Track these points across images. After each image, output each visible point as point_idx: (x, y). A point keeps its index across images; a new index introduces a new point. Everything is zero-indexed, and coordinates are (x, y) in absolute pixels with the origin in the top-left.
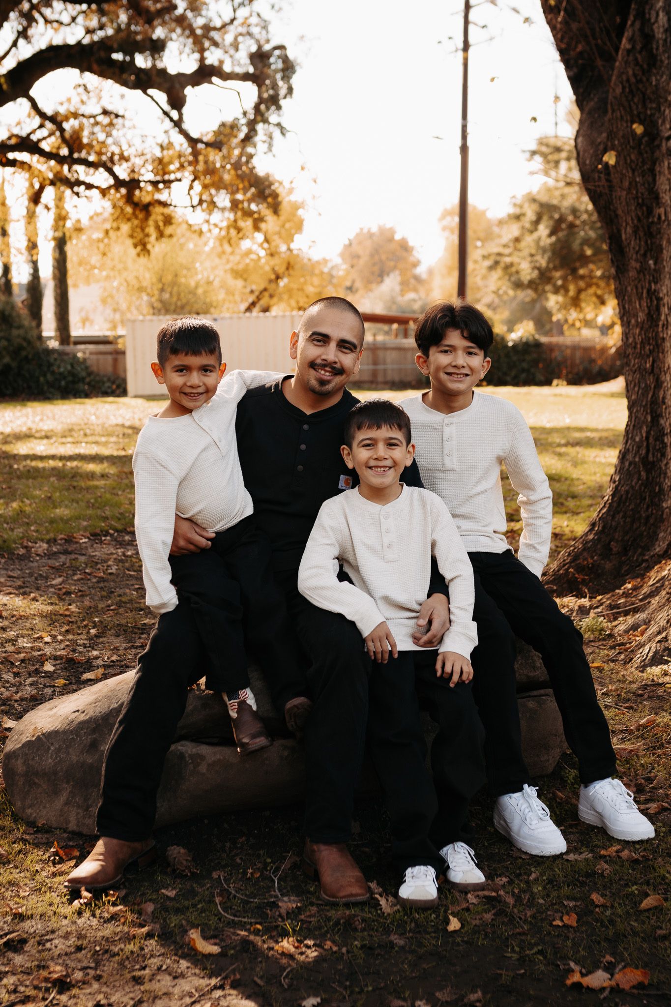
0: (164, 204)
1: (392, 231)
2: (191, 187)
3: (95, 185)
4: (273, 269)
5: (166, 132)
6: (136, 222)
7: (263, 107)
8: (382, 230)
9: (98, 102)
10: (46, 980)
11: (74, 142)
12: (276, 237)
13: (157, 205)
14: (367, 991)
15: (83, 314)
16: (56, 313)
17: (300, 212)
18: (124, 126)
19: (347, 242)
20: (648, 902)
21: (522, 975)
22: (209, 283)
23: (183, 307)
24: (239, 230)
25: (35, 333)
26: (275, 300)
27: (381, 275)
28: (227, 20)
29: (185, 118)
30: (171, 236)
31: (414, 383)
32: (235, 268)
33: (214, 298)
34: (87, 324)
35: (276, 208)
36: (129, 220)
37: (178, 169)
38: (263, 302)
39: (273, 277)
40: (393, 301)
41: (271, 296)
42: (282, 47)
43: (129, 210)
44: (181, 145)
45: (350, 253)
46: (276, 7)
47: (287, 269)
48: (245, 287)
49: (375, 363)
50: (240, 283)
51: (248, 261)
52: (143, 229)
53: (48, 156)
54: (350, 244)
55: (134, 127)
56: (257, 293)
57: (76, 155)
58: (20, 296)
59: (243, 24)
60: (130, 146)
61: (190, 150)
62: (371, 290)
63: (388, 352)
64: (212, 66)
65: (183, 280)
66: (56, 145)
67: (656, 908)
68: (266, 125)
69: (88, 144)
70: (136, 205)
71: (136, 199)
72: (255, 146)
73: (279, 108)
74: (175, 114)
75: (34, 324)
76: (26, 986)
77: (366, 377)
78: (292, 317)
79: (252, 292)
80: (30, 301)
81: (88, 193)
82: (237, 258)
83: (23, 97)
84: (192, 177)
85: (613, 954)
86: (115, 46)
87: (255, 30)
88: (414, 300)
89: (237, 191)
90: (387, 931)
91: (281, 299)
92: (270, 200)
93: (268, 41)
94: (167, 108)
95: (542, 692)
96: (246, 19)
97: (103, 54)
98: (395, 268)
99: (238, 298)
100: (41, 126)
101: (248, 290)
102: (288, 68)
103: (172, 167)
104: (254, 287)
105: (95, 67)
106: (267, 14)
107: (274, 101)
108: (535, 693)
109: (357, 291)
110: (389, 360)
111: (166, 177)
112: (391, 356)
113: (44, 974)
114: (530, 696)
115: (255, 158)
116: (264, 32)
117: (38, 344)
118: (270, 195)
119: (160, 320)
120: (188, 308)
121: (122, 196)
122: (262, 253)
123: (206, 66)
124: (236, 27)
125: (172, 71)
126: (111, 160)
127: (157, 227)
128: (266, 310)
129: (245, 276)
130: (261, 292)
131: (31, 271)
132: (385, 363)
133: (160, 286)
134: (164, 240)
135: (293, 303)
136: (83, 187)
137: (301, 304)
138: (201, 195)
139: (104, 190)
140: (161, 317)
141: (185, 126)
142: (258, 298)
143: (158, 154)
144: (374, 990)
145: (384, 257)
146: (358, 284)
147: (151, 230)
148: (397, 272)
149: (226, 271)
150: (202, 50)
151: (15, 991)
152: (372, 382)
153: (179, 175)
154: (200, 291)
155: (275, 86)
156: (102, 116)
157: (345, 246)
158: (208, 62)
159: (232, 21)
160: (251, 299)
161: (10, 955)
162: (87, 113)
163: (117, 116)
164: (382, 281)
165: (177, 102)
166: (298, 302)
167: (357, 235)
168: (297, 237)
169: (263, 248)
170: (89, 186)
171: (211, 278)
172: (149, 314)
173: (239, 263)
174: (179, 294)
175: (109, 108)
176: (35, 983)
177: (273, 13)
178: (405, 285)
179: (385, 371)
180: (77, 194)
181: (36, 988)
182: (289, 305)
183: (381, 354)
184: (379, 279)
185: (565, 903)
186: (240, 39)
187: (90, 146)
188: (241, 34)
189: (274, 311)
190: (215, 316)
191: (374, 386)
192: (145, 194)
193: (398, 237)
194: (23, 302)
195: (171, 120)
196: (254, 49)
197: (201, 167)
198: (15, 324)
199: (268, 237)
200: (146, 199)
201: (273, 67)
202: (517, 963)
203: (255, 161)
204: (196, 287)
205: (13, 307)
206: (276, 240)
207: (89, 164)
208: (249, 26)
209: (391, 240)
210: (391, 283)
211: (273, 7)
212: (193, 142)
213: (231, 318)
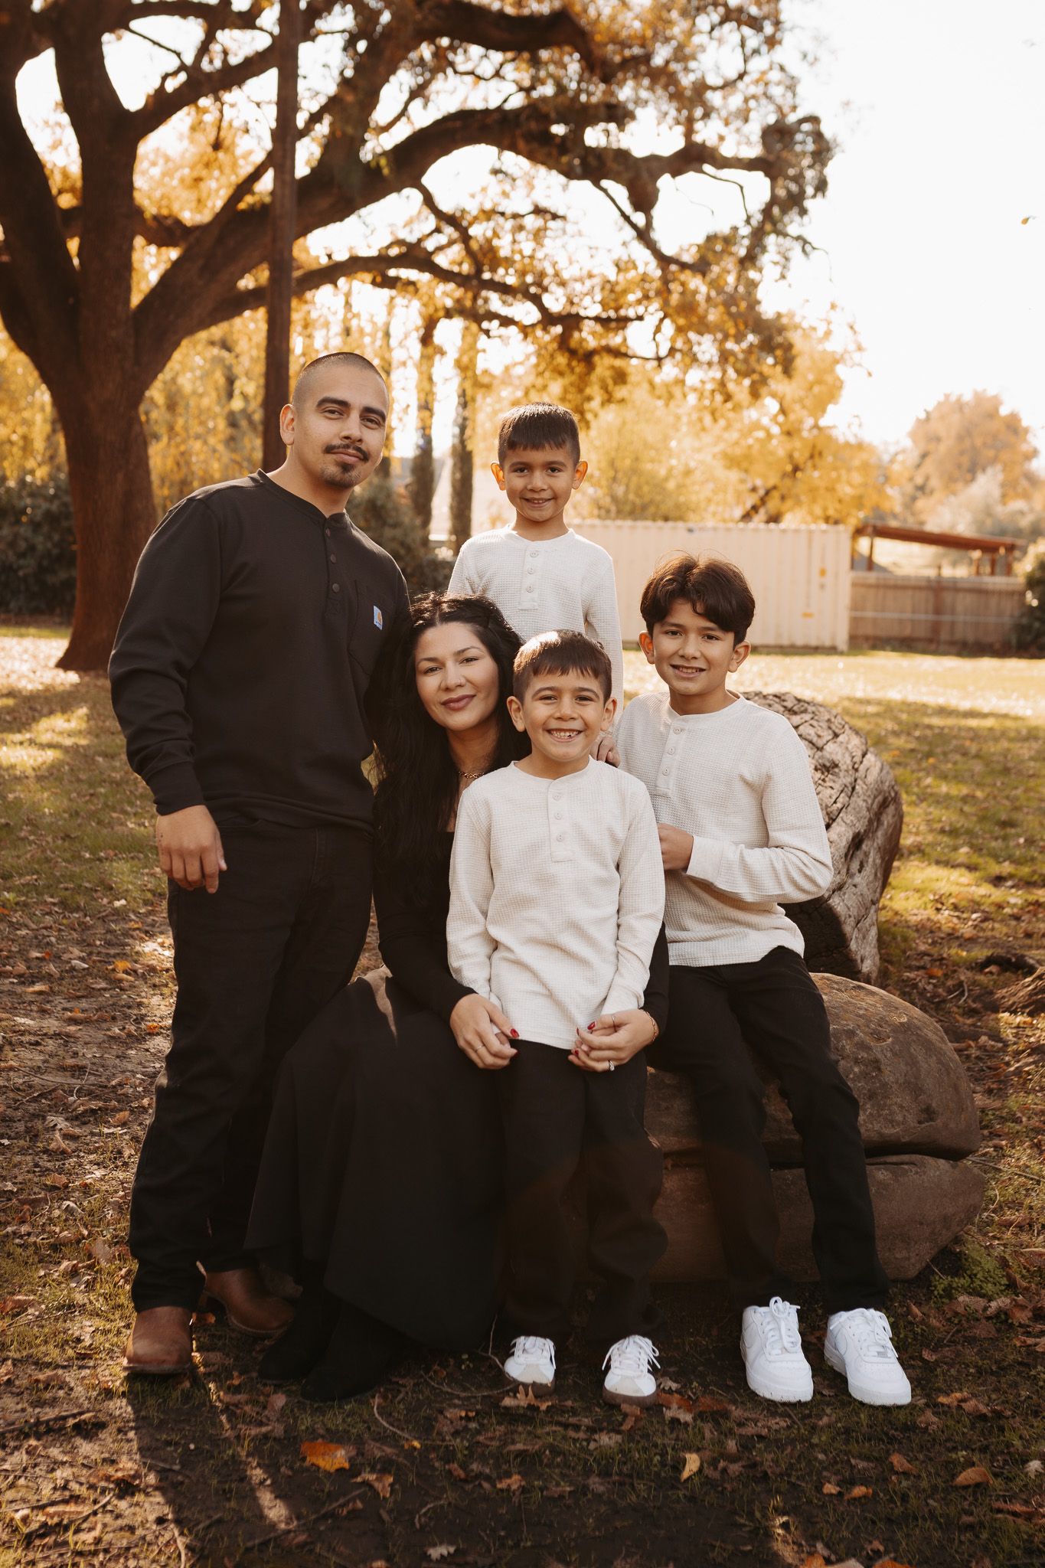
0: (617, 353)
1: (996, 402)
2: (658, 330)
3: (517, 319)
4: (791, 457)
5: (624, 244)
6: (573, 378)
7: (776, 210)
8: (979, 398)
9: (528, 196)
10: (108, 1478)
11: (484, 257)
12: (797, 407)
13: (604, 354)
14: (524, 1548)
15: (494, 510)
16: (452, 508)
17: (840, 370)
18: (564, 232)
19: (923, 416)
20: (967, 1476)
21: (746, 1554)
22: (688, 472)
23: (644, 508)
24: (728, 398)
25: (418, 535)
26: (789, 503)
27: (974, 471)
28: (733, 75)
29: (656, 223)
30: (622, 401)
31: (997, 646)
32: (729, 451)
33: (694, 498)
34: (498, 524)
35: (787, 367)
36: (561, 374)
37: (639, 302)
38: (773, 504)
39: (789, 468)
40: (988, 512)
41: (783, 498)
42: (814, 120)
43: (562, 360)
44: (647, 264)
45: (926, 432)
46: (810, 58)
47: (812, 457)
48: (742, 481)
49: (938, 611)
50: (734, 475)
51: (750, 441)
52: (581, 391)
53: (443, 275)
54: (928, 418)
55: (580, 234)
56: (762, 492)
57: (486, 276)
58: (401, 481)
59: (757, 82)
60: (571, 263)
61: (659, 273)
62: (954, 493)
63: (961, 596)
64: (703, 146)
65: (649, 466)
66: (458, 259)
67: (978, 1485)
68: (781, 239)
69: (506, 259)
70: (572, 353)
71: (573, 344)
72: (760, 270)
73: (803, 212)
74: (639, 219)
75: (418, 522)
76: (81, 1484)
77: (922, 632)
78: (810, 532)
79: (754, 490)
80: (415, 487)
81: (503, 330)
82: (734, 435)
83: (413, 186)
84: (661, 314)
85: (883, 1541)
86: (553, 115)
87: (776, 91)
88: (1022, 513)
89: (726, 337)
90: (588, 1472)
91: (798, 503)
92: (779, 352)
93: (794, 108)
94: (628, 208)
95: (905, 1158)
96: (764, 73)
97: (533, 126)
98: (994, 461)
99: (730, 497)
100: (438, 230)
101: (749, 485)
102: (822, 152)
103: (632, 297)
104: (759, 482)
105: (521, 144)
106: (795, 67)
107: (795, 202)
108: (894, 1159)
109: (932, 492)
110: (960, 608)
111: (622, 312)
112: (964, 602)
113: (111, 1471)
114: (885, 1163)
115: (760, 288)
116: (789, 95)
117: (422, 551)
118: (780, 346)
119: (606, 527)
120: (652, 510)
121: (553, 340)
122: (775, 430)
123: (696, 144)
124: (747, 86)
125: (639, 152)
126: (539, 284)
127: (605, 388)
128: (775, 519)
129: (745, 465)
130: (767, 493)
131: (421, 442)
132: (953, 612)
133: (611, 473)
134: (613, 406)
135: (818, 510)
136: (496, 323)
137: (831, 512)
138: (673, 340)
139: (526, 327)
140: (608, 522)
141: (656, 235)
142: (763, 501)
143: (612, 274)
144: (532, 1547)
145: (978, 442)
146: (934, 482)
147: (595, 391)
148: (999, 467)
149: (714, 456)
150: (690, 122)
151: (65, 1488)
152: (931, 641)
153: (641, 310)
154: (671, 485)
155: (799, 179)
156: (532, 216)
157: (918, 421)
158: (698, 138)
159: (741, 77)
160: (751, 500)
161: (78, 1441)
162: (509, 211)
163: (555, 217)
164: (973, 479)
165: (643, 200)
166: (825, 509)
167: (940, 404)
168: (830, 408)
169: (777, 423)
170: (506, 322)
171: (692, 464)
172: (591, 516)
173: (737, 443)
174: (639, 487)
175: (544, 203)
176: (93, 1480)
177: (805, 65)
178: (1009, 488)
179: (953, 624)
180: (487, 332)
181: (92, 1487)
182: (811, 513)
183: (948, 597)
184: (969, 476)
185: (853, 1461)
186: (752, 103)
187: (508, 262)
188: (754, 97)
189: (789, 521)
190: (690, 525)
191: (933, 647)
192: (589, 336)
193: (1004, 411)
194: (407, 486)
195: (634, 226)
196: (772, 119)
197: (675, 299)
198: (391, 521)
199: (785, 405)
200: (592, 343)
201: (798, 148)
202: (747, 1536)
203: (760, 293)
204: (666, 479)
205: (389, 495)
206: (797, 412)
207: (504, 289)
208: (766, 84)
209: (992, 414)
210: (986, 485)
211: (805, 56)
212: (664, 260)
213: (715, 529)
